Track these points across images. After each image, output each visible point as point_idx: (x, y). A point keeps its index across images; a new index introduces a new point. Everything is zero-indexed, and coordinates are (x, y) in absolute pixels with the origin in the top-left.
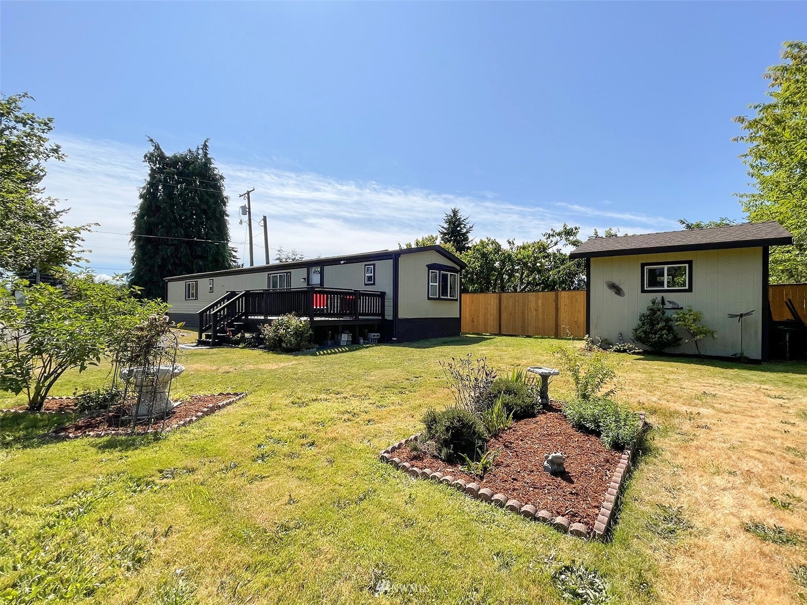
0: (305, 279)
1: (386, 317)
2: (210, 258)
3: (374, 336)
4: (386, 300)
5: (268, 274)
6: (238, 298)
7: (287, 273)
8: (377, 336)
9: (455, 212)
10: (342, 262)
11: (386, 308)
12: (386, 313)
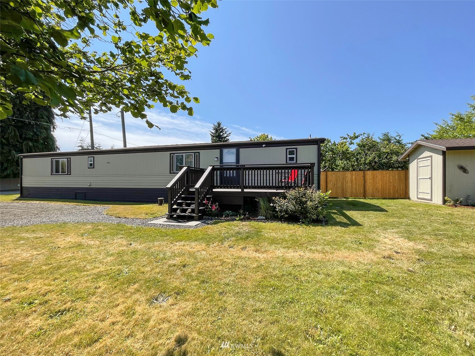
0: (217, 158)
7: (194, 153)
9: (219, 124)
10: (264, 146)
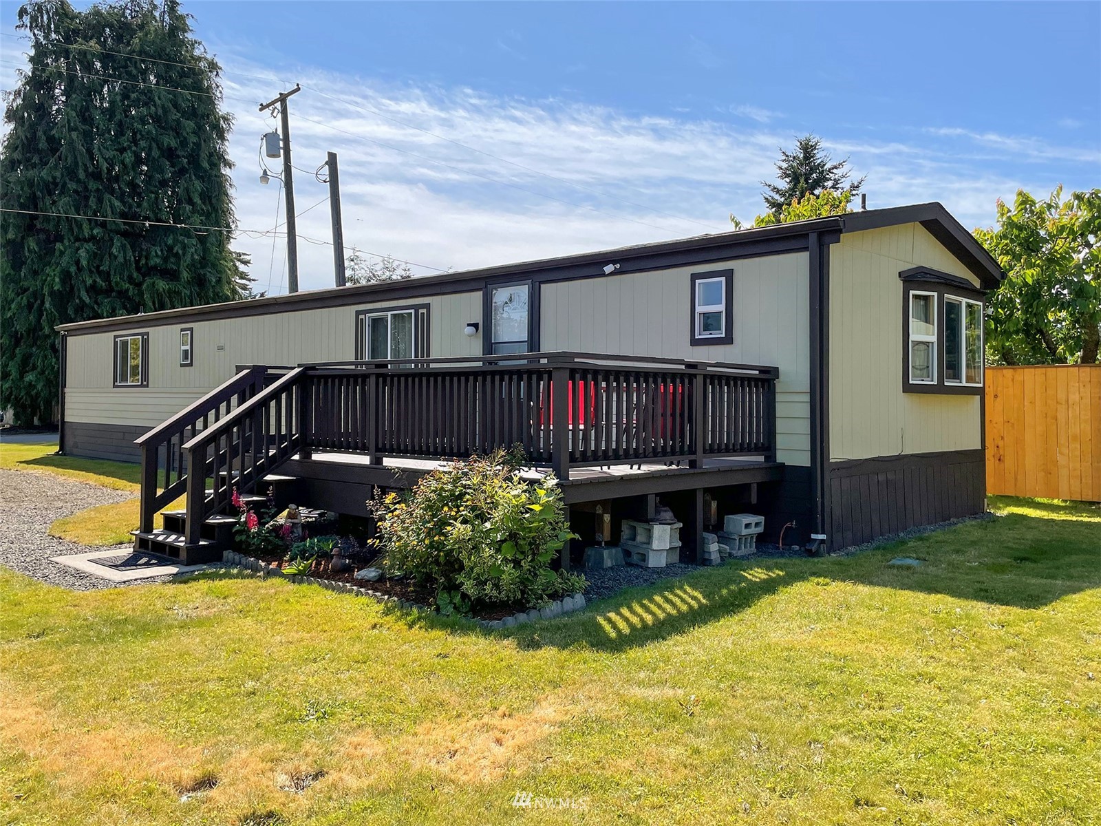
0: (476, 326)
1: (781, 457)
2: (185, 275)
3: (747, 526)
4: (779, 398)
5: (358, 313)
6: (275, 395)
7: (416, 308)
8: (757, 524)
9: (808, 149)
10: (609, 269)
11: (780, 426)
12: (781, 442)
